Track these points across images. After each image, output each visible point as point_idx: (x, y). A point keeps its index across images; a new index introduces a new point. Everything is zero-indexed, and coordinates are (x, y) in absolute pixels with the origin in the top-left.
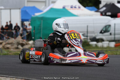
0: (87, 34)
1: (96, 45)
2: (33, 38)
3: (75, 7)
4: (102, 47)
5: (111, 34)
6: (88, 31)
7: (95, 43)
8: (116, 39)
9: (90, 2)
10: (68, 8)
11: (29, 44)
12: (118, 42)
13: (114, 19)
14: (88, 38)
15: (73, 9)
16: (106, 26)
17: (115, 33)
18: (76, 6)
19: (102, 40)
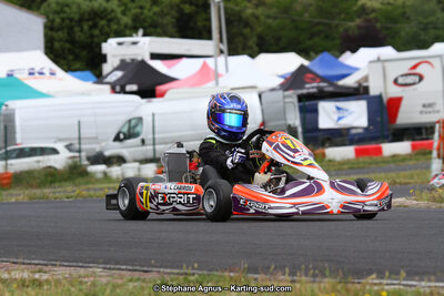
0: (80, 144)
1: (105, 174)
3: (41, 73)
4: (120, 177)
5: (143, 141)
6: (82, 136)
7: (101, 168)
8: (158, 155)
9: (77, 58)
10: (22, 76)
13: (149, 102)
14: (83, 154)
15: (36, 78)
16: (129, 121)
17: (154, 139)
18: (42, 69)
19: (120, 160)
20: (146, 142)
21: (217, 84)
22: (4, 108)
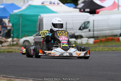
1: (75, 42)
2: (12, 35)
3: (54, 4)
4: (81, 43)
5: (90, 30)
6: (67, 28)
7: (74, 40)
8: (95, 35)
11: (8, 41)
12: (97, 39)
13: (93, 15)
15: (52, 5)
16: (85, 23)
17: (93, 29)
18: (55, 2)
19: (81, 37)
20: (91, 30)
21: (118, 9)
22: (39, 16)
